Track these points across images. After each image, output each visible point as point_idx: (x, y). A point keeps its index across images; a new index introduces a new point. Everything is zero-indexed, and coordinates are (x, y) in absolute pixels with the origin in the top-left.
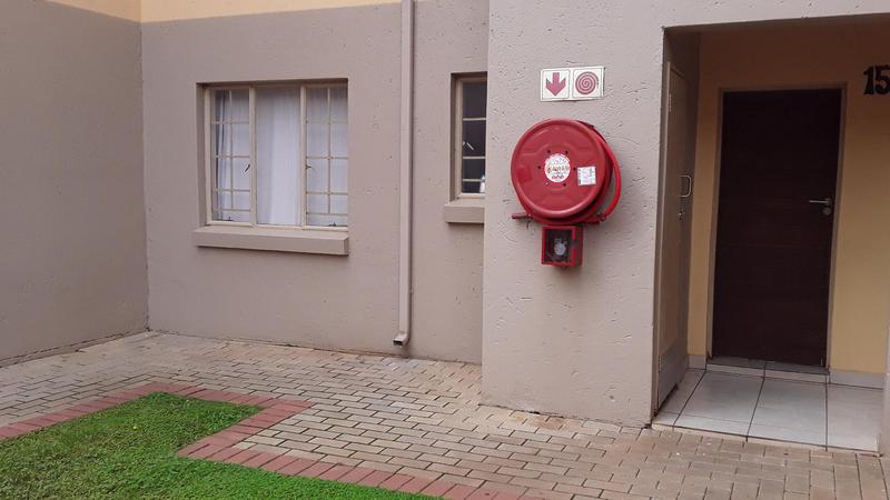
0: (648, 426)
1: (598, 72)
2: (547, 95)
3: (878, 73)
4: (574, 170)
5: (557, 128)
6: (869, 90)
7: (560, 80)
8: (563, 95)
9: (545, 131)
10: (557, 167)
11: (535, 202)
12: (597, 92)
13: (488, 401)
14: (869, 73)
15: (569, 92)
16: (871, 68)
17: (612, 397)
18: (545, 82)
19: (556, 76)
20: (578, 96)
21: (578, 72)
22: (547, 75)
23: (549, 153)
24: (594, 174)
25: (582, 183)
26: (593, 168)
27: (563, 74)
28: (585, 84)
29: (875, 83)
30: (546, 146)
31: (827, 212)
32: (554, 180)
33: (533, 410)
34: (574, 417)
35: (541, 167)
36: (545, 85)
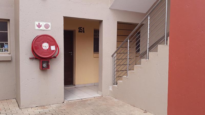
0: (63, 102)
1: (50, 24)
2: (37, 28)
3: (80, 29)
4: (50, 47)
5: (45, 37)
6: (79, 32)
7: (40, 25)
8: (41, 28)
9: (42, 37)
10: (45, 46)
11: (40, 54)
12: (49, 29)
13: (23, 107)
14: (79, 28)
15: (43, 28)
16: (79, 27)
17: (55, 98)
18: (36, 25)
19: (39, 24)
20: (45, 29)
21: (45, 23)
22: (37, 23)
23: (43, 42)
24: (55, 48)
25: (52, 50)
26: (54, 46)
27: (41, 23)
28: (47, 26)
29: (80, 30)
30: (42, 41)
31: (71, 54)
32: (45, 49)
33: (36, 106)
34: (46, 105)
35: (41, 46)
36: (36, 26)
